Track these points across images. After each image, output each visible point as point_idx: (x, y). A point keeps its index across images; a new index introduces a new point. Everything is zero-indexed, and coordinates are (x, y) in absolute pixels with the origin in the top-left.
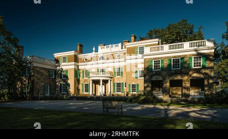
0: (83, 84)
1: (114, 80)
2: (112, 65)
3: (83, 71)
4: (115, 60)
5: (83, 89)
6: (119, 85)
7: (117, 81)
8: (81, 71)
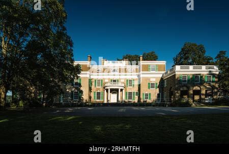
0: (95, 92)
1: (126, 90)
2: (124, 77)
3: (96, 80)
4: (127, 73)
5: (95, 97)
6: (130, 93)
7: (129, 91)
8: (93, 81)
